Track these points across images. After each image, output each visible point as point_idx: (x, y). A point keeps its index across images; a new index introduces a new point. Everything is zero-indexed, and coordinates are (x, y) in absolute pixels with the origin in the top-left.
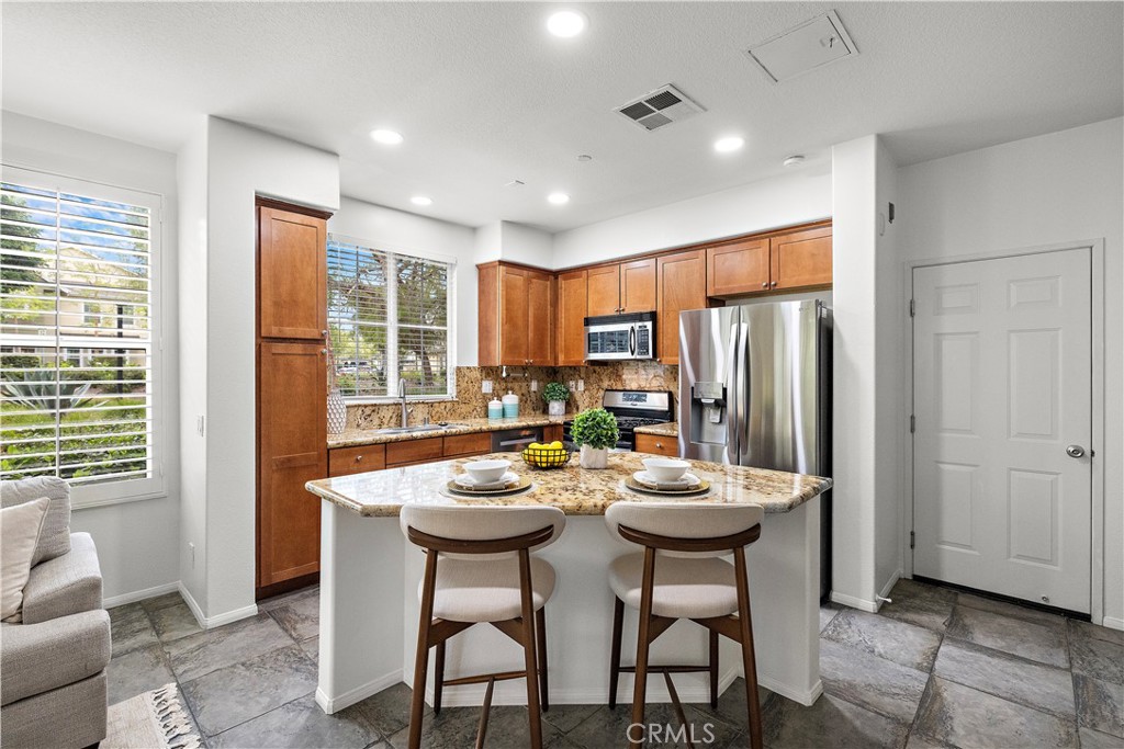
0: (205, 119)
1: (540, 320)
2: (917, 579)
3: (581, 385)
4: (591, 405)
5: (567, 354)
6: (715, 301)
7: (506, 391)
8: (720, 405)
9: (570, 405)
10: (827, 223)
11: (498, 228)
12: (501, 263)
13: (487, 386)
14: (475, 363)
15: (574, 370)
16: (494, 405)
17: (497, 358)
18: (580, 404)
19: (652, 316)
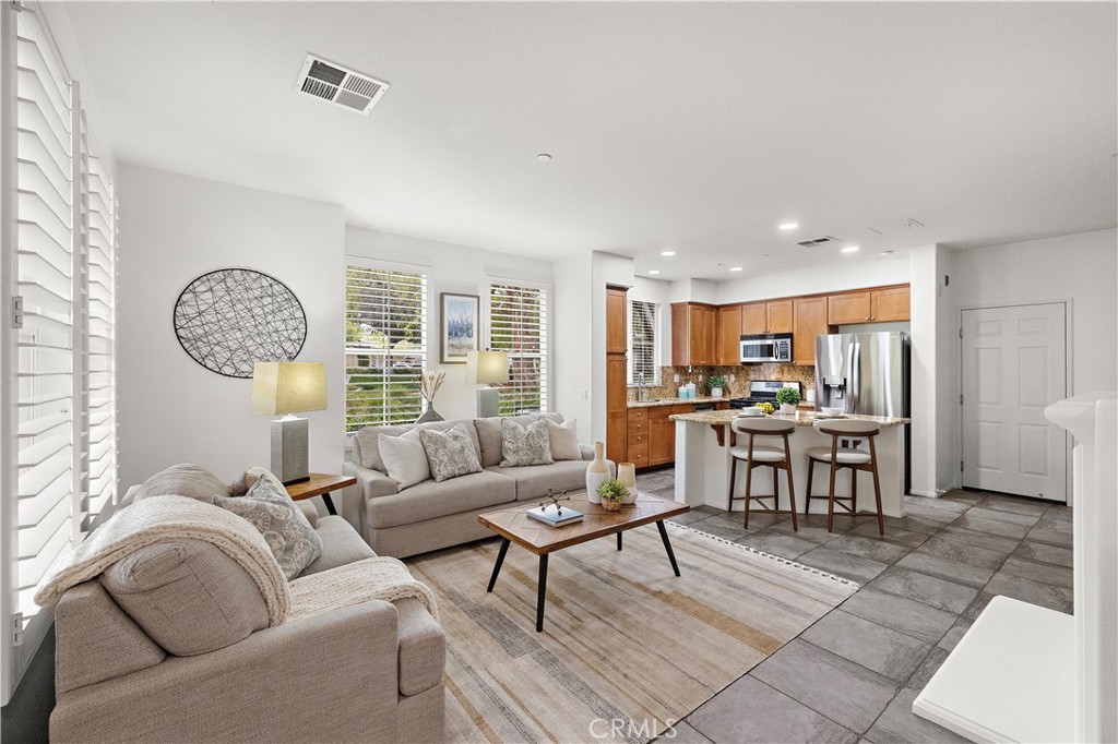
0: (590, 251)
1: (709, 337)
2: (965, 489)
3: (733, 378)
4: (740, 391)
5: (725, 359)
6: (834, 329)
7: (687, 381)
8: (842, 388)
9: (726, 391)
10: (908, 285)
11: (689, 283)
12: (690, 303)
13: (677, 378)
14: (670, 364)
15: (728, 369)
16: (682, 389)
17: (687, 360)
18: (732, 389)
19: (790, 336)
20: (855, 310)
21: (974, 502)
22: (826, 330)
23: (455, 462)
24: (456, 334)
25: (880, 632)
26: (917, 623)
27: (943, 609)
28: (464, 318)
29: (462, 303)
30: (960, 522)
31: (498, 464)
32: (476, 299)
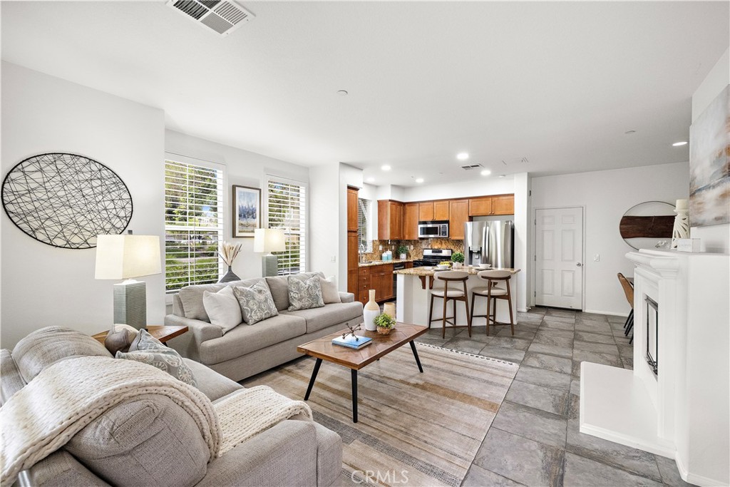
0: (338, 164)
1: (400, 221)
2: (537, 306)
3: (412, 247)
4: (417, 255)
5: (409, 235)
6: (471, 219)
7: (386, 250)
8: (479, 252)
9: (408, 255)
10: (513, 195)
11: (390, 187)
12: (390, 200)
13: (381, 248)
14: (377, 239)
15: (409, 242)
16: (384, 255)
17: (387, 236)
18: (411, 254)
19: (447, 222)
20: (484, 208)
21: (544, 313)
22: (467, 219)
23: (262, 309)
24: (244, 216)
25: (541, 389)
26: (555, 382)
27: (561, 372)
28: (250, 205)
29: (249, 193)
30: (543, 324)
31: (287, 309)
32: (258, 191)
